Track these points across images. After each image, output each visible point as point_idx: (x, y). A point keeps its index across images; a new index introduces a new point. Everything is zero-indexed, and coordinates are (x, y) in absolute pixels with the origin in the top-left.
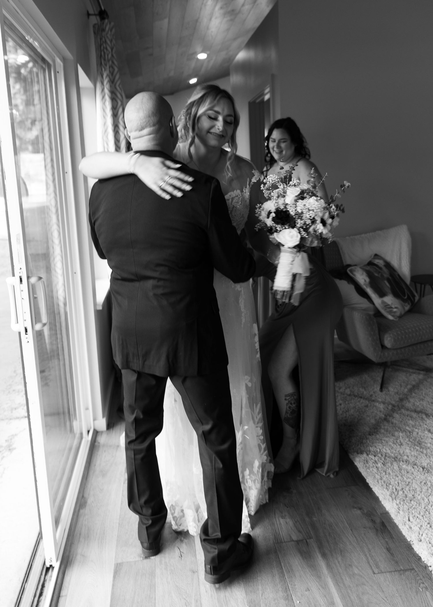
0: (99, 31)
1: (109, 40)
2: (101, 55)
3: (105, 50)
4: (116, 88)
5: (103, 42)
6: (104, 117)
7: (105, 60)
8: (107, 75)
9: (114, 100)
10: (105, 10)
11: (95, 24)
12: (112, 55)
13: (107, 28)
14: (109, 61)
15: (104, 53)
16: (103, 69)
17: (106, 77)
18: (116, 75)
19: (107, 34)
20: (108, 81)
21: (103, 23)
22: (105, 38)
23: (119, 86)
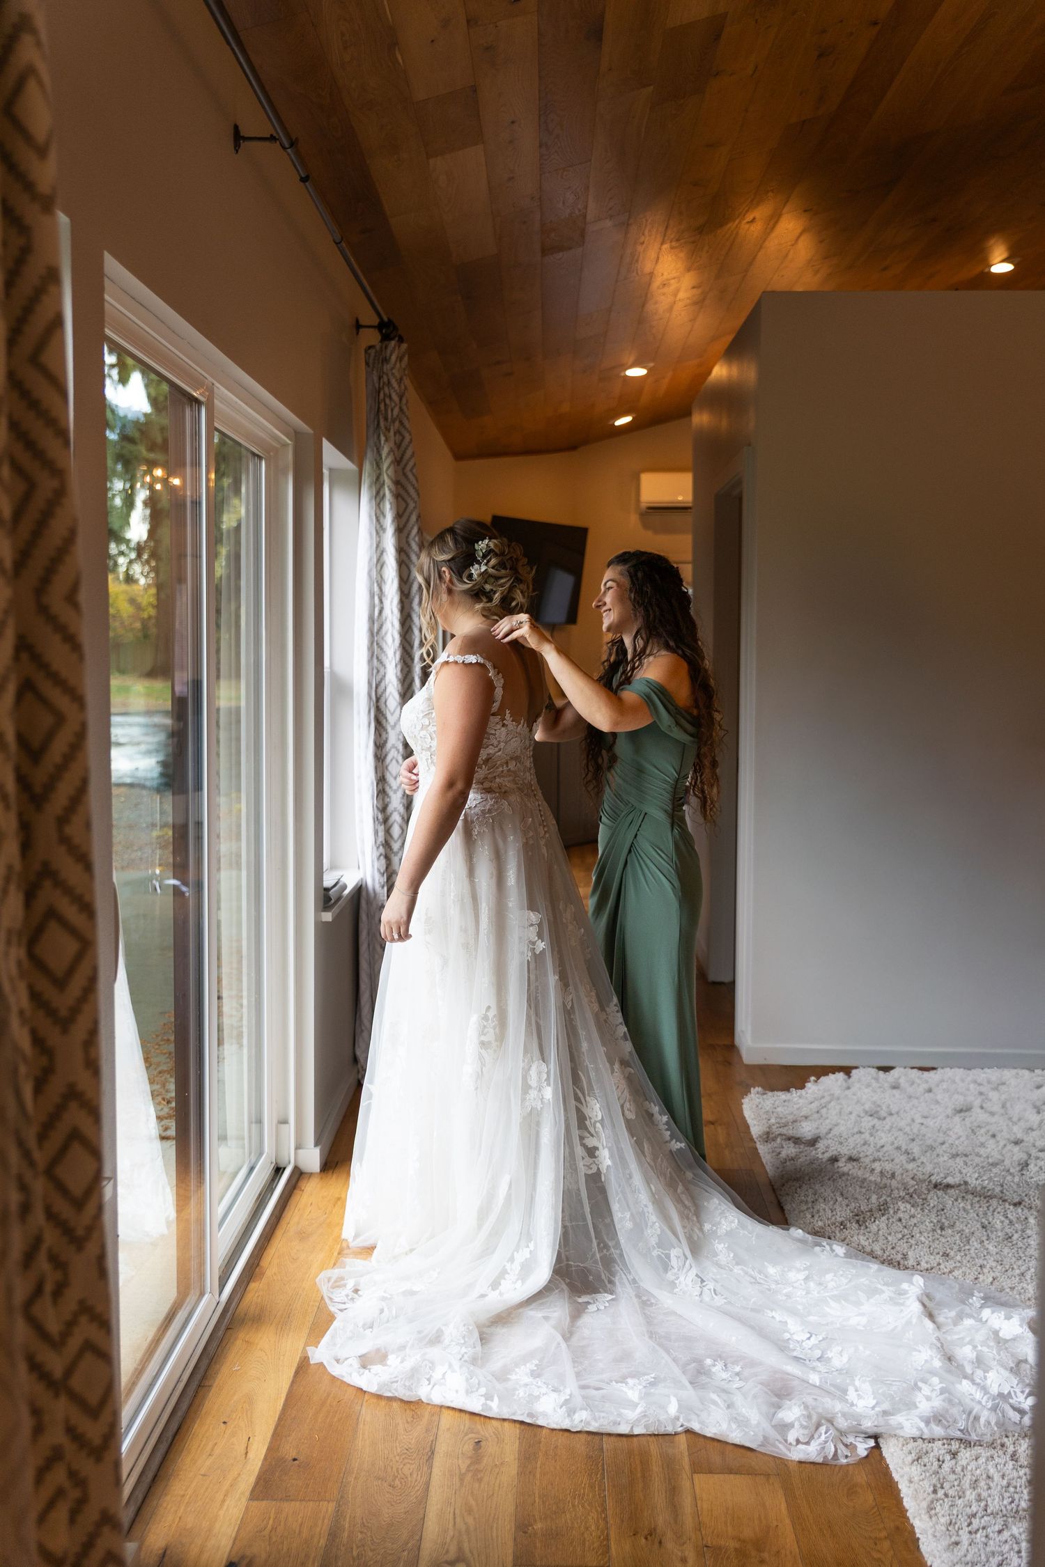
0: (377, 360)
1: (396, 380)
2: (379, 408)
3: (388, 401)
4: (404, 474)
5: (384, 383)
6: (377, 533)
7: (386, 419)
8: (391, 451)
9: (400, 499)
10: (389, 320)
11: (370, 347)
12: (401, 410)
13: (394, 358)
14: (393, 421)
15: (385, 405)
16: (383, 439)
17: (388, 454)
18: (406, 449)
19: (392, 369)
20: (392, 462)
21: (386, 348)
22: (387, 375)
23: (411, 470)
